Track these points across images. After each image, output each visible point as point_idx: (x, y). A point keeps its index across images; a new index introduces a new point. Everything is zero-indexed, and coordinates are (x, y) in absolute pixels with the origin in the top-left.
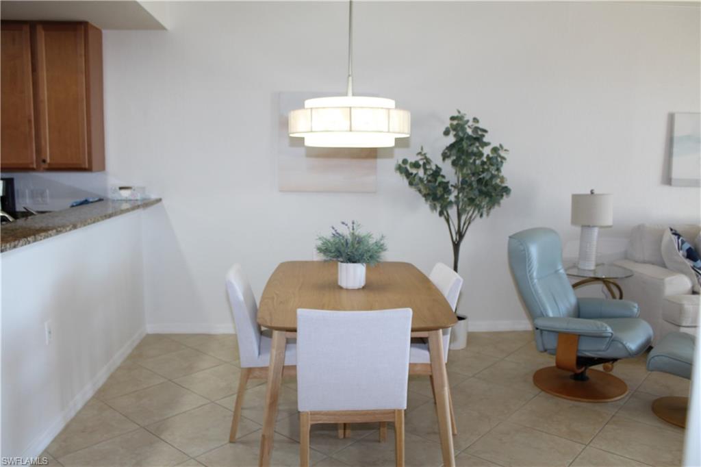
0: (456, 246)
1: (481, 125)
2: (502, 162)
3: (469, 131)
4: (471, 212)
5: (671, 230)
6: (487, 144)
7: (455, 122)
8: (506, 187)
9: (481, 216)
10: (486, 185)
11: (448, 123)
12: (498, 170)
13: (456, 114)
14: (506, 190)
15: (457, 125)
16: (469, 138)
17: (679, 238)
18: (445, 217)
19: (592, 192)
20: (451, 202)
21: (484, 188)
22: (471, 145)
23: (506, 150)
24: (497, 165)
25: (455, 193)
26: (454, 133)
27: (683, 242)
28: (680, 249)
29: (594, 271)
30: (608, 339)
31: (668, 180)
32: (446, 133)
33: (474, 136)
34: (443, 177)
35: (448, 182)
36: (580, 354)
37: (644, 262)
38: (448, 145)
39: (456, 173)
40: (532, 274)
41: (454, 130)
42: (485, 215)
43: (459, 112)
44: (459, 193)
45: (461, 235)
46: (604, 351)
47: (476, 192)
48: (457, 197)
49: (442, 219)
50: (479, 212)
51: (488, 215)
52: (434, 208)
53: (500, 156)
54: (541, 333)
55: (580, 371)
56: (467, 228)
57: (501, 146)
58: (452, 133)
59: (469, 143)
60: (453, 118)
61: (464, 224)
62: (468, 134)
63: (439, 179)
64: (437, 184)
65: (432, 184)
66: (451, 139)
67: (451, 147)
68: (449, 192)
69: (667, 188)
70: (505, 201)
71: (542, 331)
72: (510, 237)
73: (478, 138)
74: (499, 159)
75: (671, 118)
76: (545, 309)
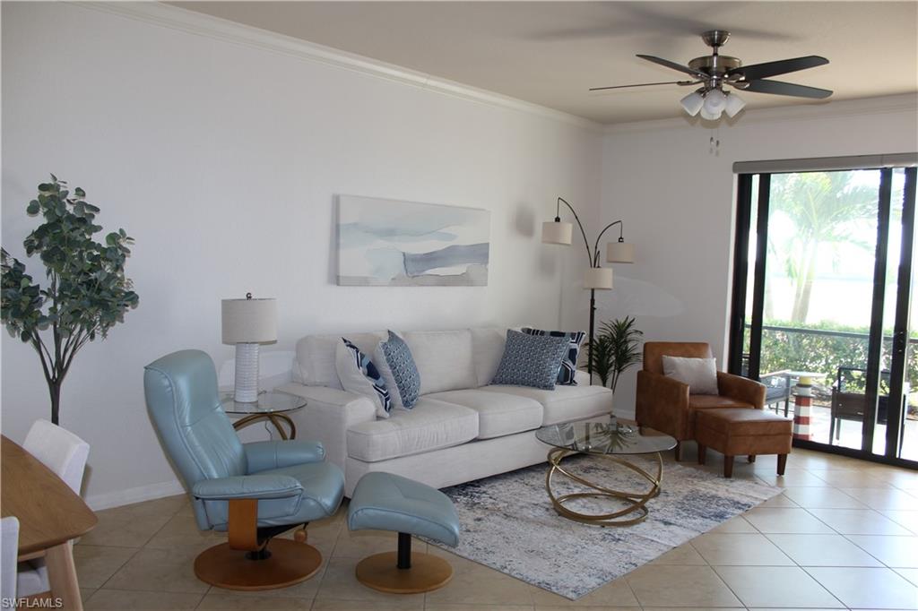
0: (54, 386)
1: (88, 200)
2: (124, 256)
3: (70, 209)
4: (75, 332)
5: (345, 341)
6: (98, 229)
7: (47, 194)
8: (132, 293)
9: (92, 337)
10: (100, 290)
11: (35, 195)
12: (119, 267)
13: (49, 181)
14: (132, 298)
15: (50, 196)
16: (70, 218)
17: (357, 352)
18: (34, 341)
19: (249, 297)
20: (44, 318)
21: (96, 296)
22: (72, 230)
23: (128, 238)
24: (117, 260)
25: (50, 303)
26: (46, 210)
27: (362, 356)
28: (359, 365)
29: (256, 404)
30: (296, 498)
31: (336, 279)
32: (33, 210)
33: (78, 216)
34: (30, 279)
35: (38, 287)
36: (260, 525)
37: (316, 385)
38: (36, 228)
39: (49, 272)
40: (184, 419)
41: (45, 205)
42: (98, 336)
43: (55, 178)
44: (55, 304)
45: (61, 368)
46: (292, 515)
47: (86, 302)
48: (53, 310)
49: (30, 344)
50: (88, 330)
51: (104, 335)
52: (13, 327)
53: (121, 247)
54: (204, 503)
55: (261, 548)
56: (71, 357)
57: (121, 231)
58: (42, 211)
59: (71, 227)
60: (43, 187)
61: (66, 350)
62: (68, 213)
63: (24, 283)
64: (21, 290)
65: (12, 291)
66: (40, 220)
67: (42, 232)
68: (39, 303)
69: (335, 288)
70: (130, 314)
71: (203, 499)
72: (146, 368)
73: (85, 219)
74: (120, 252)
75: (336, 201)
76: (206, 468)
